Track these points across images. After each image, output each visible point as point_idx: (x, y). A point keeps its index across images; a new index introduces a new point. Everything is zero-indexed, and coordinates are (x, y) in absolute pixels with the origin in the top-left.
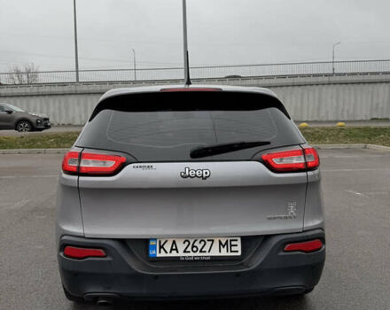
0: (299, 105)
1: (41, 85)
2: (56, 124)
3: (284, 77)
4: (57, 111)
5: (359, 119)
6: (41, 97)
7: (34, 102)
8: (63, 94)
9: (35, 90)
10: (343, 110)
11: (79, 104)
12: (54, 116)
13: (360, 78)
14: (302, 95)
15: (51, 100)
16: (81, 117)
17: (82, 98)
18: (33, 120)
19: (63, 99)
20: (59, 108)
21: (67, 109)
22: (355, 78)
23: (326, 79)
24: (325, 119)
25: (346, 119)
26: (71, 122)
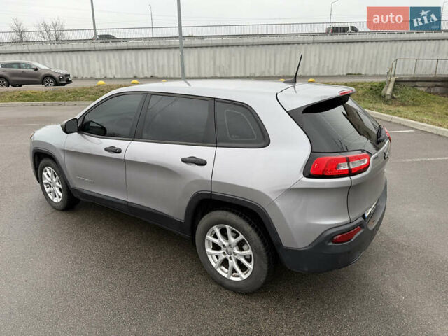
0: (288, 62)
1: (64, 42)
2: (80, 78)
3: (276, 35)
4: (80, 67)
5: (336, 74)
6: (65, 53)
7: (60, 58)
8: (84, 51)
9: (59, 47)
10: (324, 66)
11: (98, 60)
12: (78, 71)
13: (340, 38)
14: (291, 52)
15: (74, 56)
16: (100, 70)
17: (100, 54)
18: (56, 76)
19: (84, 55)
20: (82, 63)
21: (88, 63)
23: (311, 39)
24: (308, 74)
25: (326, 74)
26: (92, 76)
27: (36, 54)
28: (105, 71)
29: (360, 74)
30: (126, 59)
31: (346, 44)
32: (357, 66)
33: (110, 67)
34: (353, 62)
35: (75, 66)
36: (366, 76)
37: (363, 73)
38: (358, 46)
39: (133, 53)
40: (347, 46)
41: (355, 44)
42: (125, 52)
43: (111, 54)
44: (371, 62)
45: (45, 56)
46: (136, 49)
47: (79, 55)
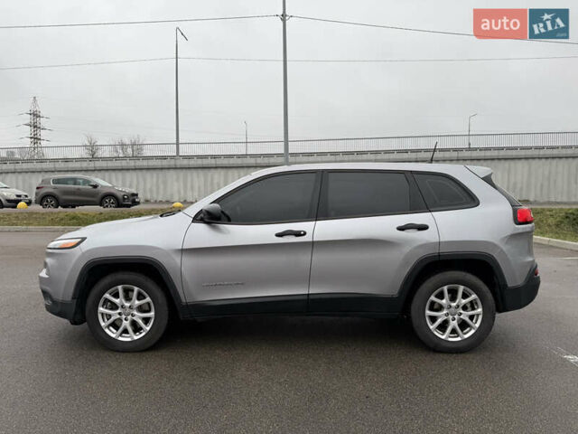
1: (138, 158)
2: (153, 200)
3: (406, 151)
4: (154, 189)
6: (138, 172)
7: (131, 176)
8: (162, 169)
9: (132, 164)
11: (178, 180)
12: (152, 192)
13: (495, 154)
15: (148, 175)
16: (179, 192)
17: (182, 173)
19: (161, 174)
20: (157, 184)
21: (165, 183)
22: (488, 154)
23: (455, 154)
26: (169, 199)
27: (103, 172)
28: (185, 192)
29: (528, 201)
30: (212, 180)
31: (503, 161)
32: (521, 189)
33: (192, 188)
34: (515, 184)
35: (148, 186)
36: (535, 202)
37: (531, 199)
38: (520, 164)
39: (223, 172)
40: (507, 164)
41: (517, 161)
42: (213, 170)
43: (194, 173)
44: (542, 186)
45: (113, 174)
46: (226, 167)
47: (155, 173)
